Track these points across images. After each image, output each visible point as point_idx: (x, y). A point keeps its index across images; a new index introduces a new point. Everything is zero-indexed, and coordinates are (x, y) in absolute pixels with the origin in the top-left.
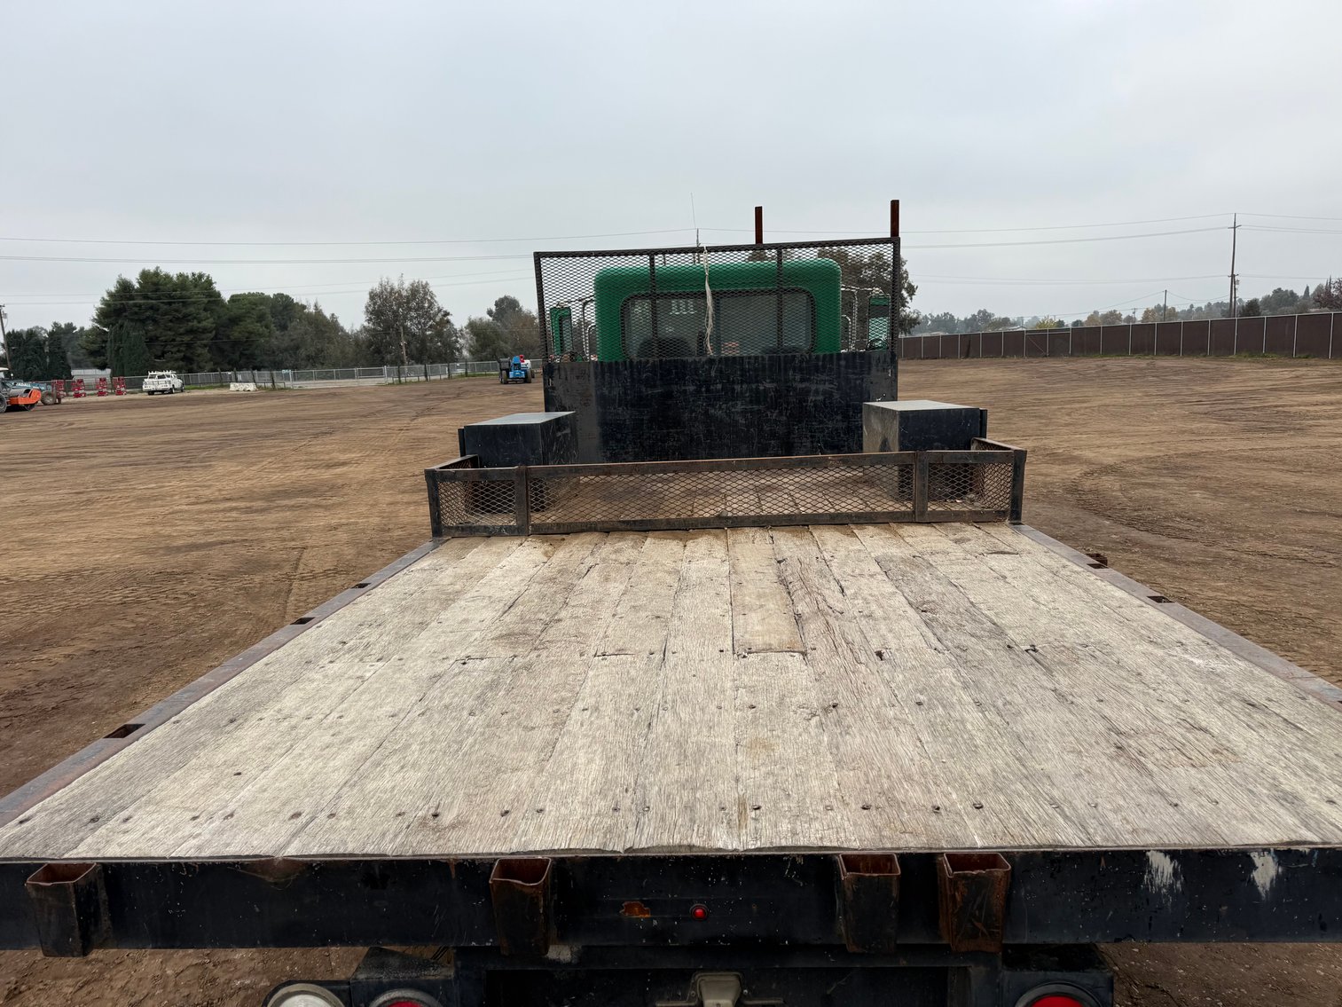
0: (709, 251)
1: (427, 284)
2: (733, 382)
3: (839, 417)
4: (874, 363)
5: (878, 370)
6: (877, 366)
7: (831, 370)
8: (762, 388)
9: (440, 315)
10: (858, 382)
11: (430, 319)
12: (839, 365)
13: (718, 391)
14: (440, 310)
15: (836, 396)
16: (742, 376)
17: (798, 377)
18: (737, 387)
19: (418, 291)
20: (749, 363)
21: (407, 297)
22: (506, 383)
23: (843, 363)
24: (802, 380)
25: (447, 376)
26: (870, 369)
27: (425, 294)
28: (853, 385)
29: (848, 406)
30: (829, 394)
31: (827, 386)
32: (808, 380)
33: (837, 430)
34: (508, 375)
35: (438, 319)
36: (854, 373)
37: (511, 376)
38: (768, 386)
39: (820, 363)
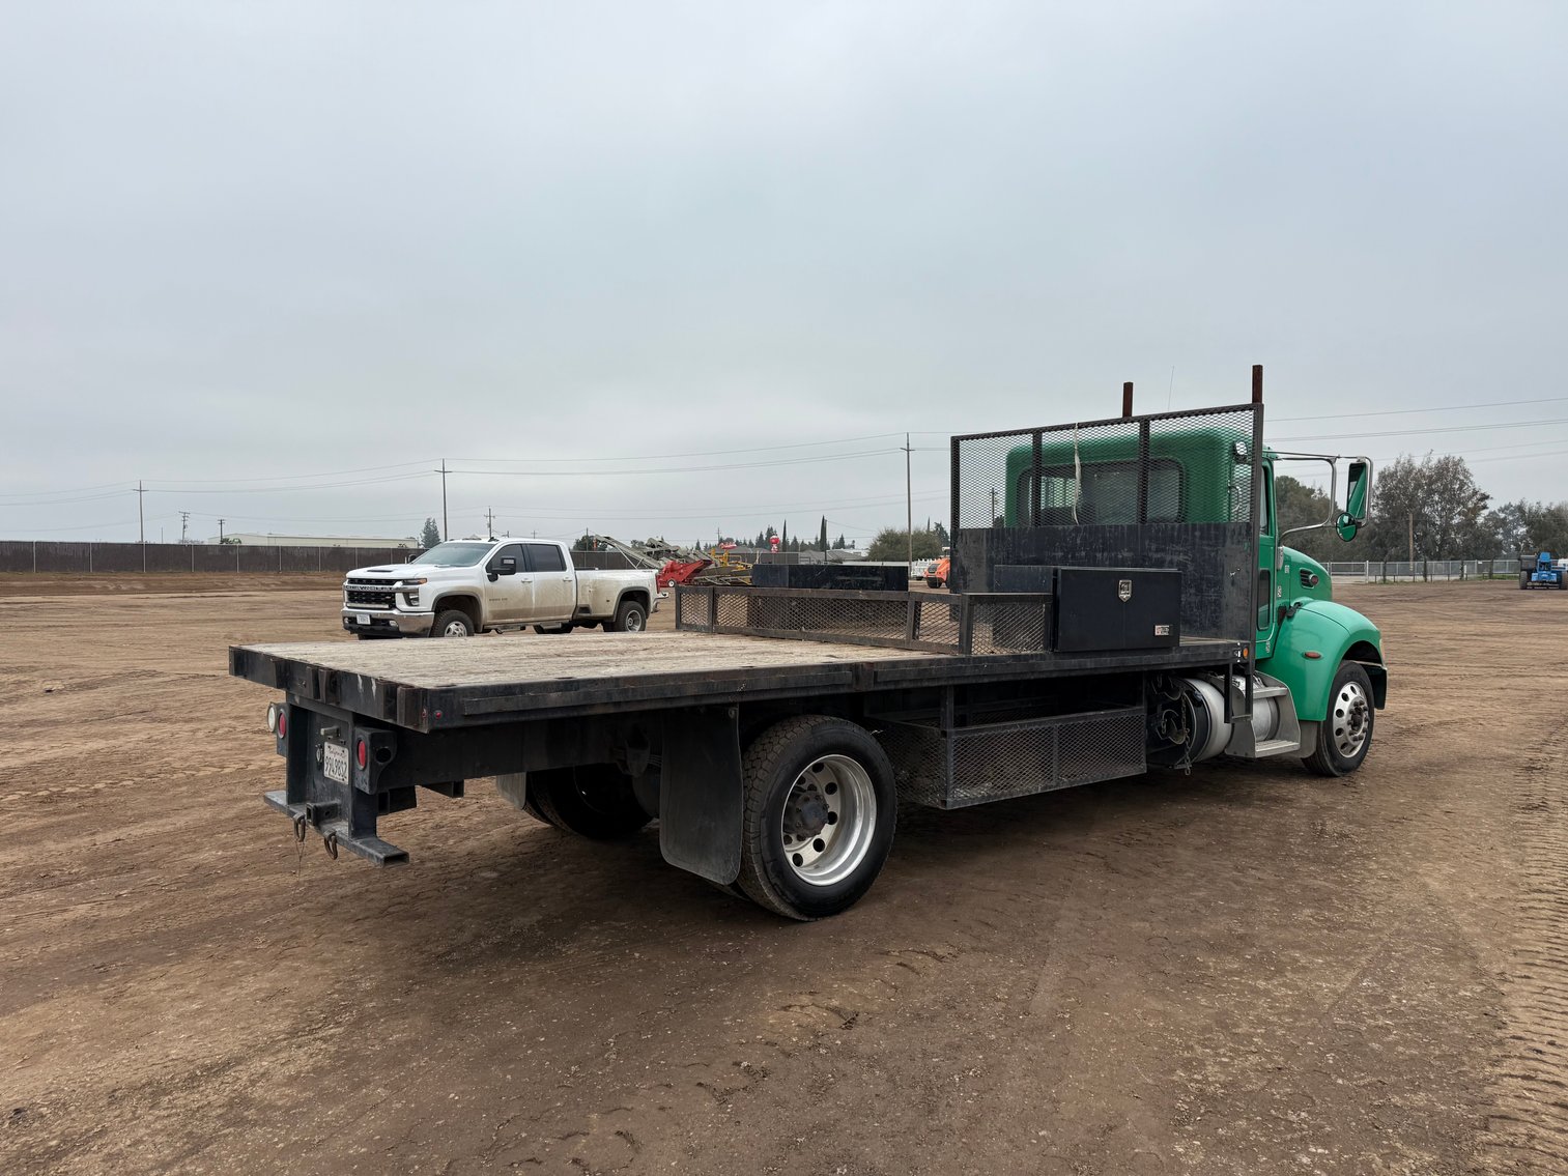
0: (1079, 428)
1: (1461, 460)
2: (1096, 550)
3: (1193, 591)
4: (1229, 534)
5: (1233, 543)
6: (1232, 537)
7: (1186, 540)
8: (1120, 557)
9: (1474, 499)
10: (1212, 554)
11: (1459, 503)
12: (1194, 536)
13: (1081, 558)
14: (1475, 493)
15: (1191, 568)
16: (1103, 544)
17: (1153, 547)
18: (1099, 555)
19: (1447, 470)
20: (1110, 532)
21: (1430, 477)
22: (1524, 588)
23: (1197, 534)
24: (1157, 551)
25: (1458, 578)
26: (1225, 542)
27: (1456, 472)
28: (1207, 557)
29: (1202, 579)
30: (1182, 565)
31: (1182, 557)
32: (1163, 550)
33: (1190, 603)
34: (1529, 577)
35: (1470, 505)
36: (1208, 545)
37: (1534, 578)
38: (1126, 554)
39: (1176, 534)
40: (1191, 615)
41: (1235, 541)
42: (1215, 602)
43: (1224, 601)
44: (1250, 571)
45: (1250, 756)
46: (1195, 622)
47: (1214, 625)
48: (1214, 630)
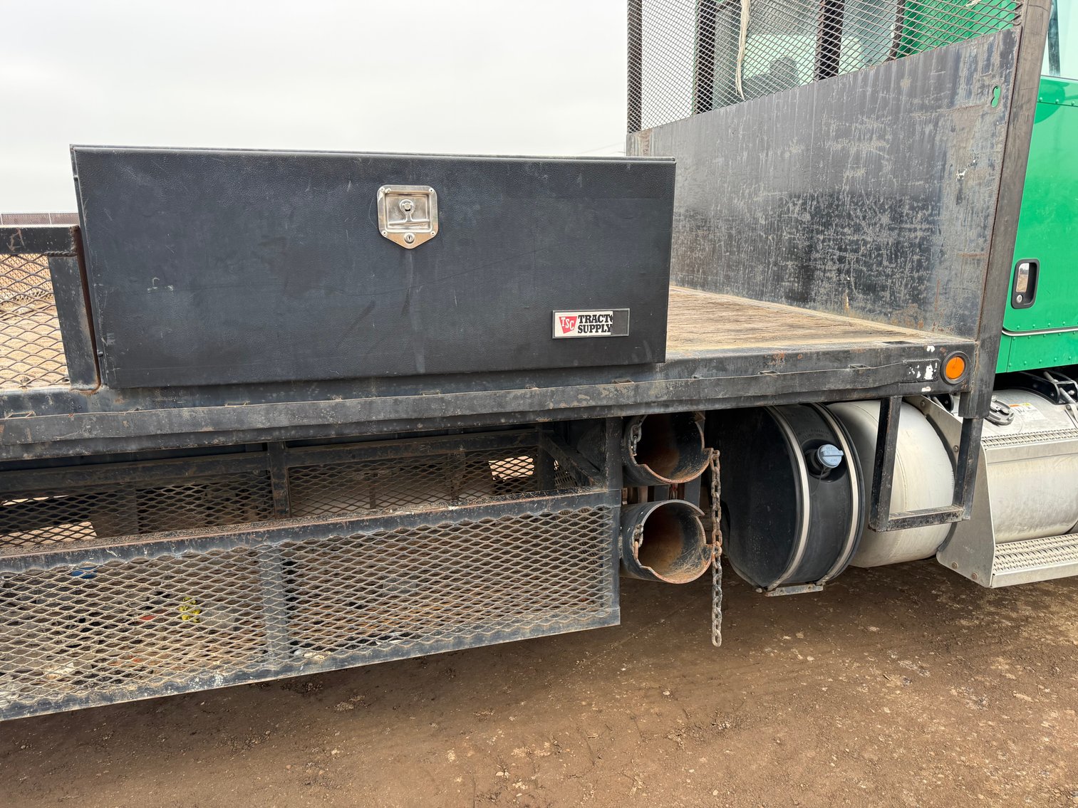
2: (759, 147)
5: (970, 94)
10: (928, 129)
16: (768, 133)
18: (762, 157)
28: (918, 137)
29: (903, 192)
30: (874, 165)
39: (869, 90)
40: (879, 274)
41: (976, 87)
42: (920, 245)
43: (937, 239)
44: (998, 162)
45: (980, 580)
46: (884, 288)
47: (916, 298)
48: (913, 308)
